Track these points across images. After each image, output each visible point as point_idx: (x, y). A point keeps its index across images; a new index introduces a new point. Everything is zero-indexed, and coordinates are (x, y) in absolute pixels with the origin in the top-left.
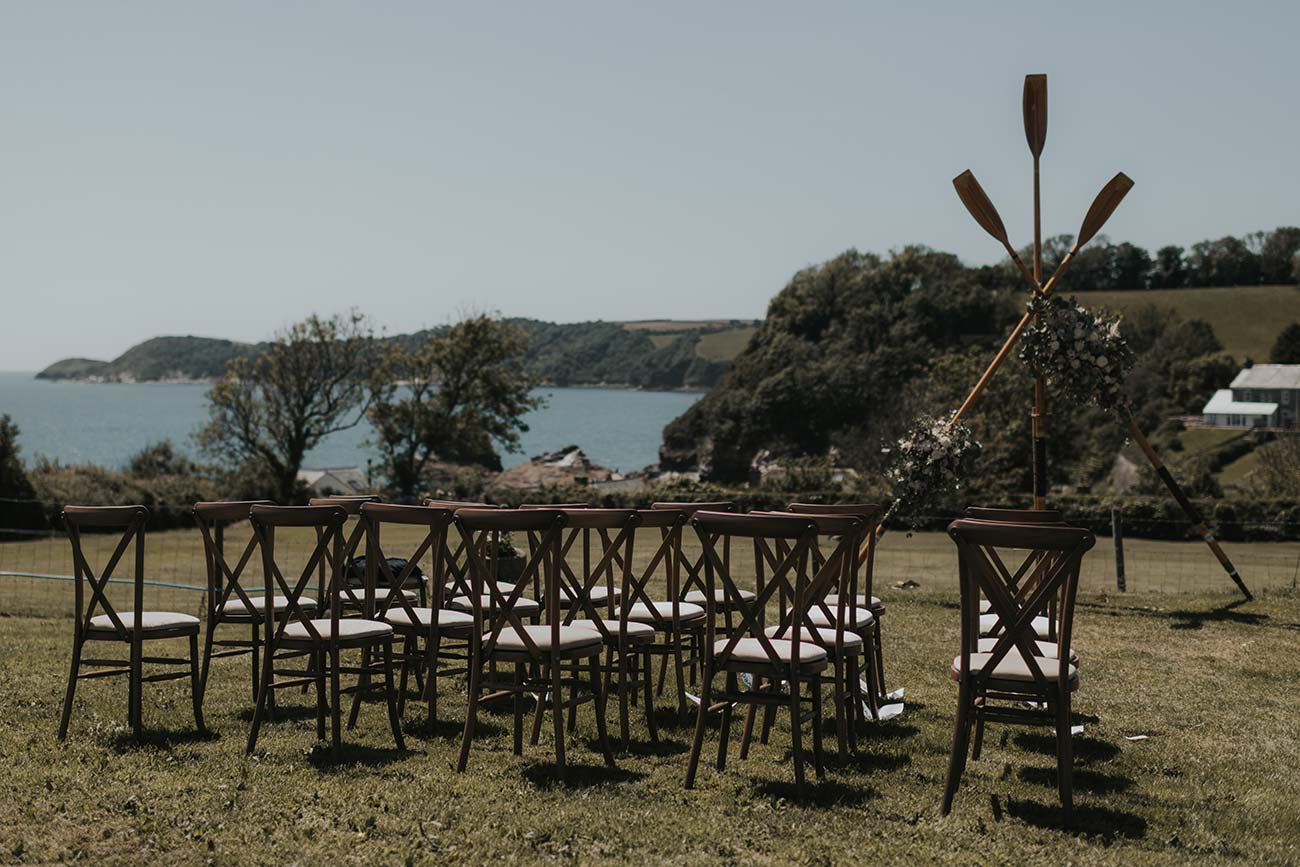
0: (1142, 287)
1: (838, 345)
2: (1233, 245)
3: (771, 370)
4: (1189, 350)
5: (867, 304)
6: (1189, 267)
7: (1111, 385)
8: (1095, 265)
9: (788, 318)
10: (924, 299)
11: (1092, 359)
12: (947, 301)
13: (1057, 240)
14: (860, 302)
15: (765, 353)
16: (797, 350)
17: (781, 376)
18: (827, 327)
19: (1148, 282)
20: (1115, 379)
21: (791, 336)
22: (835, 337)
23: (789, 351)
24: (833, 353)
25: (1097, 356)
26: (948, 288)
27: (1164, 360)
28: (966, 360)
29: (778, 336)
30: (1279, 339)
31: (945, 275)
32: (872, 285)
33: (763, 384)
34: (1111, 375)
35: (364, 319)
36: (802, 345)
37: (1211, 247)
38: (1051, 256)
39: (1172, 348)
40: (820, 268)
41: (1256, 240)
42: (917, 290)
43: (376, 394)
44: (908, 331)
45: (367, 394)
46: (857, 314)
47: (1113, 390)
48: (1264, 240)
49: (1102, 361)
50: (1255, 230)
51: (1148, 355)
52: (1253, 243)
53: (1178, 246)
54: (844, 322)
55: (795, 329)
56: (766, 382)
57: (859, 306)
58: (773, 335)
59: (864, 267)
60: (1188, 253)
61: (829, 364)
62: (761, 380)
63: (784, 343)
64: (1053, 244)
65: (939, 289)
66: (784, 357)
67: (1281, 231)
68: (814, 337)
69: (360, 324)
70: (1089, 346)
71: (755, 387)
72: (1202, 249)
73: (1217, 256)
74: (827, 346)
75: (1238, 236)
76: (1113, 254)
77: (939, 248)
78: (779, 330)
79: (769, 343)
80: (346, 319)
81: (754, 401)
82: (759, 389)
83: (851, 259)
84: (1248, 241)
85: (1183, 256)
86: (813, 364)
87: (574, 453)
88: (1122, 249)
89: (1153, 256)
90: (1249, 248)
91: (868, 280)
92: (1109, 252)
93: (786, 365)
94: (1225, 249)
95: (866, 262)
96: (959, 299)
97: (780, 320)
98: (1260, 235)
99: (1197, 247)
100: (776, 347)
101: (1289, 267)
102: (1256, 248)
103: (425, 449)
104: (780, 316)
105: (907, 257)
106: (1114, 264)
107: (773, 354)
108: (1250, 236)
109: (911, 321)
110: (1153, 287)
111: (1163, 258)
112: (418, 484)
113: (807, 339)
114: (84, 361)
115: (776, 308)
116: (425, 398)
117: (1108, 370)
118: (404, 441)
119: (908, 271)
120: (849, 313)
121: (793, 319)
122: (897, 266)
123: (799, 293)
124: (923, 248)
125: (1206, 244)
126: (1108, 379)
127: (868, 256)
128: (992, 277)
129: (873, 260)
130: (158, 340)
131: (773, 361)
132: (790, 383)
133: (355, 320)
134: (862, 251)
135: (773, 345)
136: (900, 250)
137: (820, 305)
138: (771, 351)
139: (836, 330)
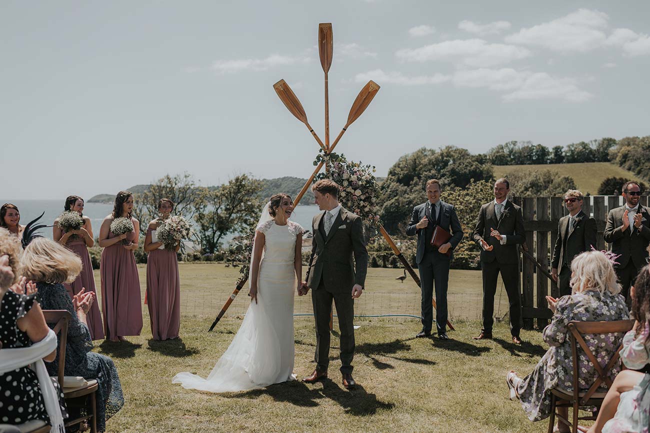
0: (546, 163)
1: (418, 188)
2: (584, 145)
3: (389, 198)
4: (563, 189)
5: (430, 170)
6: (566, 155)
7: (364, 207)
8: (526, 154)
9: (397, 177)
10: (453, 168)
11: (352, 191)
12: (463, 169)
13: (510, 143)
14: (426, 170)
15: (387, 191)
16: (400, 190)
17: (393, 201)
18: (413, 180)
19: (549, 161)
20: (367, 203)
21: (398, 184)
22: (416, 184)
23: (397, 190)
24: (415, 191)
25: (355, 189)
26: (464, 164)
27: (553, 193)
28: (455, 193)
29: (392, 184)
30: (602, 184)
31: (462, 158)
32: (431, 162)
33: (385, 204)
34: (364, 201)
35: (190, 177)
36: (402, 188)
37: (575, 146)
38: (508, 150)
39: (556, 188)
40: (410, 155)
41: (594, 143)
42: (451, 165)
43: (198, 209)
44: (446, 182)
45: (193, 209)
46: (425, 175)
47: (366, 209)
48: (597, 143)
49: (358, 192)
50: (594, 139)
51: (546, 191)
52: (592, 144)
53: (561, 146)
54: (419, 178)
55: (399, 181)
56: (388, 203)
57: (426, 172)
58: (390, 184)
59: (429, 155)
60: (565, 149)
61: (414, 196)
62: (385, 202)
63: (395, 187)
64: (508, 145)
65: (460, 164)
66: (395, 193)
67: (604, 139)
68: (407, 184)
69: (189, 179)
70: (350, 183)
71: (382, 206)
72: (571, 147)
73: (577, 150)
74: (412, 188)
75: (586, 142)
76: (533, 149)
77: (460, 147)
78: (392, 182)
79: (388, 187)
80: (182, 177)
81: (382, 211)
82: (384, 206)
83: (423, 152)
84: (590, 144)
85: (563, 150)
86: (407, 196)
87: (308, 233)
88: (538, 147)
89: (551, 150)
90: (591, 147)
91: (430, 160)
92: (532, 148)
93: (395, 196)
94: (581, 147)
95: (430, 152)
96: (469, 168)
97: (393, 177)
98: (596, 141)
99: (569, 146)
100: (391, 189)
101: (607, 154)
102: (594, 147)
103: (219, 233)
104: (393, 176)
105: (446, 151)
106: (534, 154)
107: (390, 192)
108: (591, 142)
109: (448, 178)
110: (550, 163)
111: (554, 151)
112: (216, 248)
113: (405, 185)
114: (107, 195)
115: (392, 173)
116: (219, 211)
117: (363, 197)
118: (210, 230)
119: (447, 156)
120: (422, 174)
121: (399, 177)
122: (442, 155)
123: (401, 166)
124: (454, 147)
125: (573, 145)
126: (362, 203)
127: (430, 150)
128: (482, 159)
129: (433, 152)
130: (137, 186)
131: (390, 195)
132: (397, 204)
133: (186, 177)
134: (428, 148)
135: (390, 188)
136: (444, 148)
137: (410, 171)
138: (389, 190)
139: (416, 182)
